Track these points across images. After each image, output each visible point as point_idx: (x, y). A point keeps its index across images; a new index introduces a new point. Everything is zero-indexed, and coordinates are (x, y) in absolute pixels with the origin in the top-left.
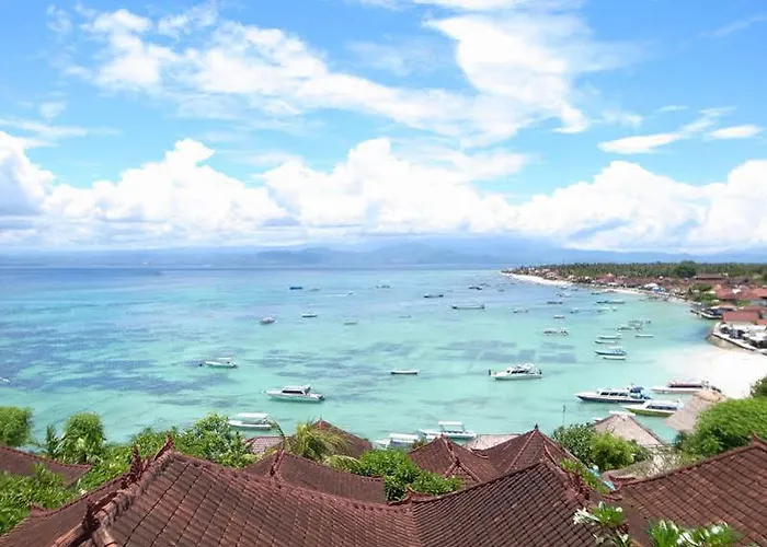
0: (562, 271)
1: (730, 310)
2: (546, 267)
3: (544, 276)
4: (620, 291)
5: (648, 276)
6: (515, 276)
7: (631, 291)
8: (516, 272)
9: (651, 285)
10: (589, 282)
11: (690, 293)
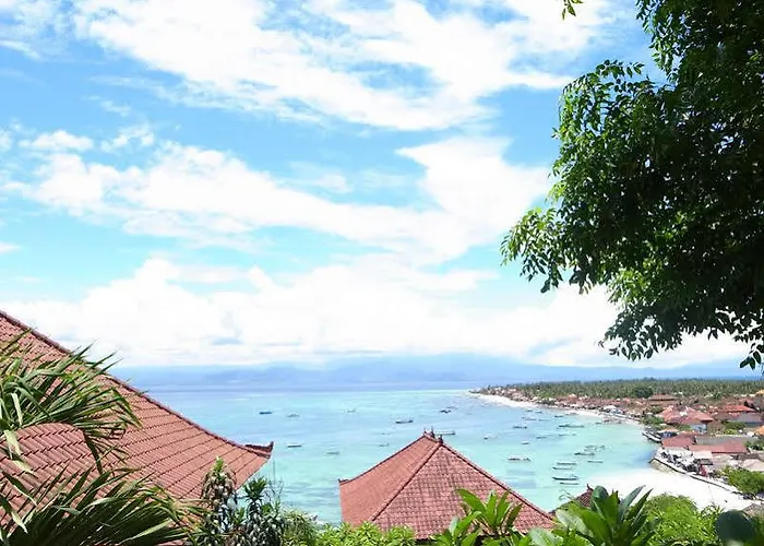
0: (528, 390)
1: (674, 435)
2: (512, 387)
3: (510, 396)
4: (582, 412)
5: (609, 397)
6: (482, 396)
7: (592, 413)
8: (484, 392)
9: (609, 407)
10: (552, 403)
11: (644, 415)
